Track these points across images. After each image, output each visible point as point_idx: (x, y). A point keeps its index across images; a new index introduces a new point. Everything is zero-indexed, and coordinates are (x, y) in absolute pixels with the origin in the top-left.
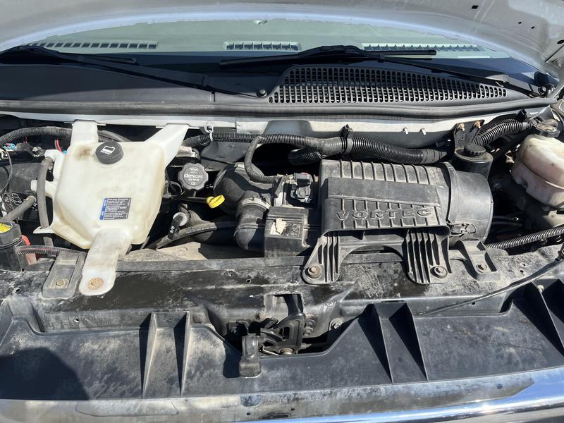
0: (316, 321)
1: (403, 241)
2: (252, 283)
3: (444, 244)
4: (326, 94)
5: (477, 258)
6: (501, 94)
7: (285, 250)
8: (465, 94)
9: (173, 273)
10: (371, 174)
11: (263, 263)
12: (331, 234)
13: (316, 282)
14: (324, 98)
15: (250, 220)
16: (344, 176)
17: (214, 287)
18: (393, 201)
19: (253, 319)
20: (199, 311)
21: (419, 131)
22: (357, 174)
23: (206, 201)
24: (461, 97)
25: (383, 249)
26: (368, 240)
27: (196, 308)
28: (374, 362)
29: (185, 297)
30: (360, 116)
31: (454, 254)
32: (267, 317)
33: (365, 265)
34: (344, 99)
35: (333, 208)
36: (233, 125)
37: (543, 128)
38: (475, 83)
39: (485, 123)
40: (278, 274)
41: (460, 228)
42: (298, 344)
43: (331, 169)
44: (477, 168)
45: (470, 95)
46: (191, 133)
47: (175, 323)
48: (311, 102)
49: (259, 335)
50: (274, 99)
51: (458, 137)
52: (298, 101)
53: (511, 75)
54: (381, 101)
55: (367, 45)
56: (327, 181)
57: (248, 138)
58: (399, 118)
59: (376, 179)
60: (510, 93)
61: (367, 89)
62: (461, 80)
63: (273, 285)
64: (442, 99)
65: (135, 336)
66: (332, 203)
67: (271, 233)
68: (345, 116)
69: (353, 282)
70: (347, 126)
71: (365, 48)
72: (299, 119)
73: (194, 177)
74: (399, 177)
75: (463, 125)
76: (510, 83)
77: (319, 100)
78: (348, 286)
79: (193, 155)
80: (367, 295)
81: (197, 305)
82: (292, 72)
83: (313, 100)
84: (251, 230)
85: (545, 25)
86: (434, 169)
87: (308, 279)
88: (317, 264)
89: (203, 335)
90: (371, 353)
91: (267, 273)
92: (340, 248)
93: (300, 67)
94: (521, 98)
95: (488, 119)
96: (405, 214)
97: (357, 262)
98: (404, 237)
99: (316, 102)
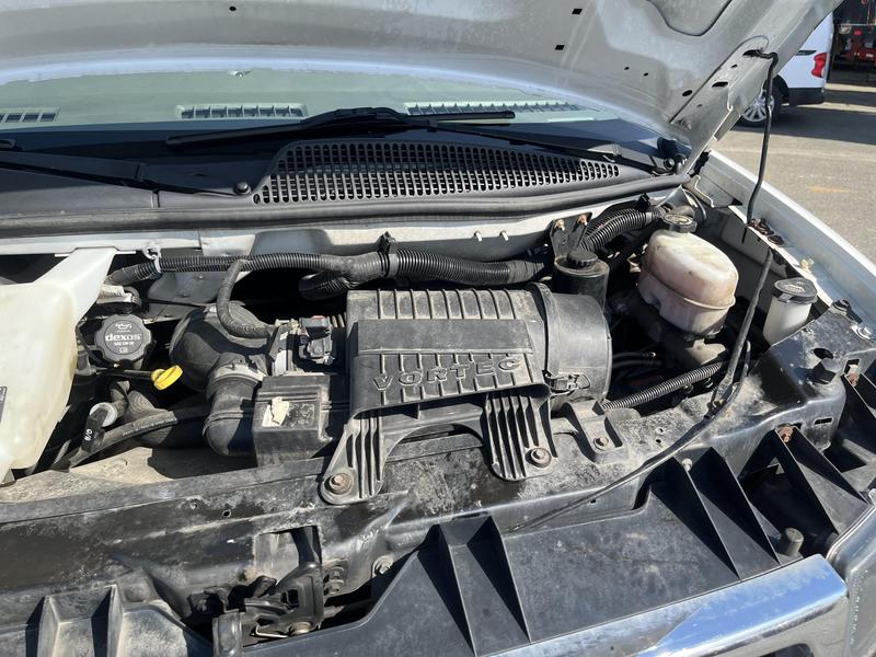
0: (346, 568)
1: (481, 413)
2: (231, 517)
3: (543, 409)
4: (348, 186)
5: (594, 429)
6: (611, 172)
7: (291, 449)
8: (561, 176)
9: (87, 516)
10: (426, 309)
11: (251, 478)
12: (366, 415)
13: (344, 500)
14: (346, 192)
15: (230, 405)
16: (383, 316)
17: (163, 533)
18: (461, 351)
19: (234, 581)
20: (135, 581)
21: (497, 235)
22: (403, 312)
23: (150, 377)
24: (555, 181)
25: (452, 429)
26: (427, 417)
27: (129, 577)
28: (445, 625)
29: (109, 558)
30: (405, 218)
31: (560, 425)
32: (260, 574)
33: (425, 460)
34: (377, 192)
35: (366, 372)
36: (195, 243)
37: (674, 220)
38: (573, 159)
39: (593, 217)
40: (279, 495)
41: (565, 382)
42: (316, 612)
43: (363, 305)
44: (587, 285)
45: (568, 177)
46: (120, 262)
47: (93, 609)
48: (324, 199)
49: (244, 610)
50: (262, 198)
51: (557, 240)
52: (304, 199)
53: (624, 145)
54: (437, 192)
55: (412, 105)
56: (356, 325)
57: (221, 264)
58: (466, 218)
59: (434, 317)
60: (624, 171)
61: (412, 174)
62: (553, 155)
63: (269, 515)
64: (527, 184)
65: (18, 642)
66: (365, 363)
67: (264, 424)
68: (380, 219)
69: (406, 492)
70: (387, 234)
71: (410, 109)
72: (306, 227)
73: (126, 339)
74: (470, 312)
75: (562, 223)
76: (624, 156)
77: (338, 195)
78: (399, 499)
79: (128, 298)
80: (429, 511)
81: (131, 571)
82: (290, 153)
83: (328, 195)
84: (230, 421)
85: (663, 70)
86: (521, 293)
87: (330, 497)
88: (345, 469)
89: (145, 623)
90: (440, 610)
91: (260, 495)
92: (382, 436)
93: (303, 144)
94: (640, 178)
95: (597, 211)
96: (480, 370)
97: (412, 455)
98: (482, 406)
99: (333, 198)
